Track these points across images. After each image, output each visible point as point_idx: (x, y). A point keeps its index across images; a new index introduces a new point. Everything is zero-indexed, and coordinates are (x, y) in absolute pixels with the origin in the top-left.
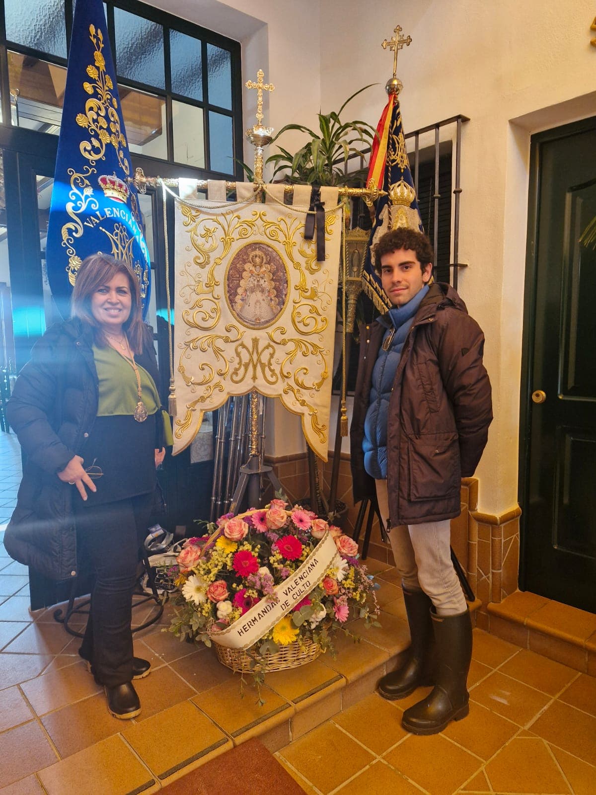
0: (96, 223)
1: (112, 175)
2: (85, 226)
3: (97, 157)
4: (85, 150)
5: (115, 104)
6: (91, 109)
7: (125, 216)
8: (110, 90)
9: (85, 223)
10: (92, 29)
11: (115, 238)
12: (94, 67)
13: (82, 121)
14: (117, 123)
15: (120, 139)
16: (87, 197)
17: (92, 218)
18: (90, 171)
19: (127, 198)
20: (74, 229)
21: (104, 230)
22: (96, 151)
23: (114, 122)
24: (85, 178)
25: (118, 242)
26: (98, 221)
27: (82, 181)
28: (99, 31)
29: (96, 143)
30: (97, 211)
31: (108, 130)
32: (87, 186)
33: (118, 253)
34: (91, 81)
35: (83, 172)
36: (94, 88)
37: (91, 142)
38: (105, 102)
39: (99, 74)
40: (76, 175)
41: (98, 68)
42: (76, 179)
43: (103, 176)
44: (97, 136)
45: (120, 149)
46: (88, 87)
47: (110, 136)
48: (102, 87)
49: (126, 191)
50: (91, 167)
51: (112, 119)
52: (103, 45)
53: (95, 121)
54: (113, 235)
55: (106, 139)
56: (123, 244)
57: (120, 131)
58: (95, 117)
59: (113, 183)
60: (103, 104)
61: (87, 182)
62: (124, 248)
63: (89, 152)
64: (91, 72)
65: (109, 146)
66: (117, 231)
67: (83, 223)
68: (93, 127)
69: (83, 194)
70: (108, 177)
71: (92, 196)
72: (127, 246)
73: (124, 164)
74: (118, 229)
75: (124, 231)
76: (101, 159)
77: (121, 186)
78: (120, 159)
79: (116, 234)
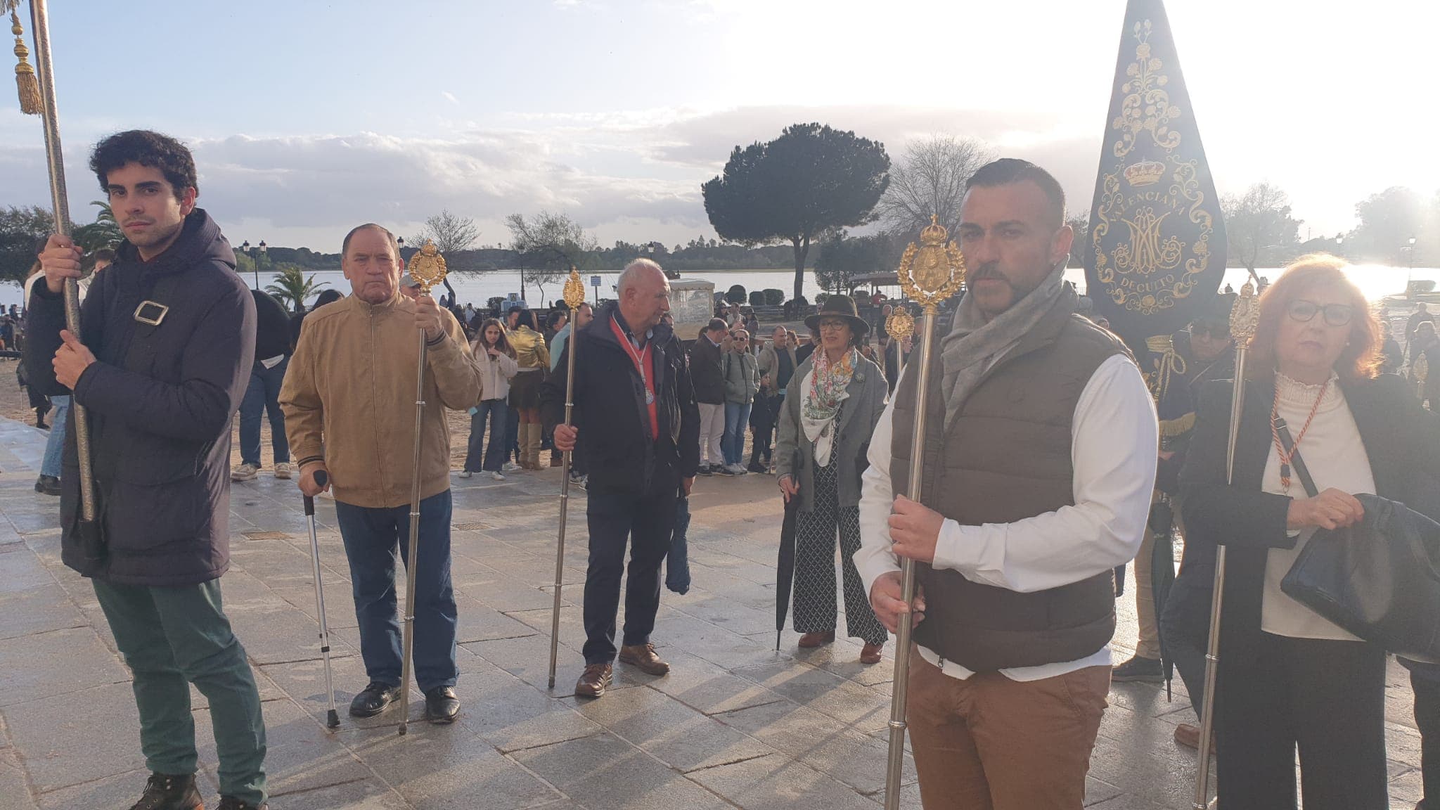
1: (1140, 161)
2: (1109, 222)
3: (1126, 151)
6: (1127, 106)
7: (1154, 196)
8: (1154, 72)
10: (1137, 26)
11: (1135, 224)
12: (1135, 64)
13: (1117, 124)
14: (1162, 99)
15: (1162, 116)
16: (1115, 194)
18: (1120, 167)
20: (1101, 229)
21: (1125, 220)
22: (1127, 145)
23: (1155, 104)
25: (1139, 228)
26: (1121, 214)
27: (1113, 181)
28: (1147, 22)
29: (1127, 138)
30: (1121, 204)
31: (1144, 117)
33: (1136, 239)
34: (1130, 78)
35: (1113, 172)
36: (1132, 84)
37: (1123, 140)
38: (1143, 90)
39: (1139, 67)
40: (1109, 178)
41: (1138, 62)
42: (1109, 181)
43: (1129, 167)
44: (1129, 130)
45: (1159, 129)
46: (1126, 86)
47: (1145, 121)
51: (1151, 103)
53: (1128, 114)
54: (1133, 222)
55: (1137, 127)
58: (1129, 111)
59: (1138, 170)
60: (1139, 94)
61: (1116, 180)
62: (1144, 232)
63: (1120, 149)
64: (1132, 69)
65: (1144, 132)
67: (1109, 220)
68: (1126, 123)
69: (1111, 192)
70: (1133, 166)
71: (1119, 192)
72: (1150, 227)
74: (1139, 214)
75: (1149, 212)
76: (1130, 151)
77: (1148, 168)
78: (1156, 139)
79: (1137, 220)
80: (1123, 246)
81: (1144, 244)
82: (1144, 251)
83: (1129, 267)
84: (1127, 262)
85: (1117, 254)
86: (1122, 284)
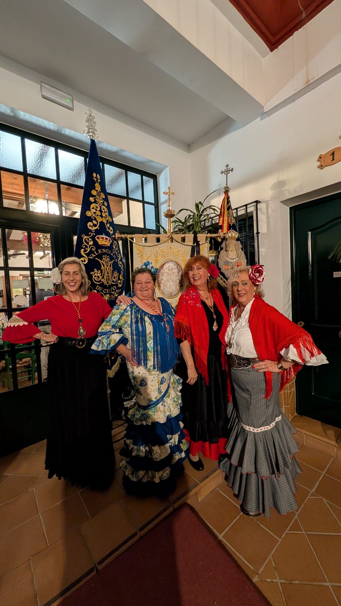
0: (94, 256)
1: (102, 234)
2: (88, 258)
3: (96, 228)
4: (90, 226)
5: (106, 204)
6: (93, 208)
7: (109, 251)
8: (103, 199)
9: (89, 257)
10: (94, 175)
11: (103, 262)
12: (95, 191)
13: (89, 214)
14: (106, 212)
15: (107, 219)
16: (90, 246)
17: (92, 254)
18: (92, 234)
19: (111, 244)
20: (84, 260)
21: (97, 259)
22: (95, 225)
23: (105, 212)
24: (90, 238)
25: (105, 264)
26: (95, 256)
27: (88, 239)
28: (98, 175)
29: (95, 222)
30: (94, 251)
31: (102, 216)
32: (90, 241)
33: (104, 269)
34: (93, 196)
35: (88, 235)
36: (95, 199)
37: (92, 222)
38: (100, 204)
39: (97, 193)
40: (86, 237)
41: (97, 191)
42: (86, 239)
43: (98, 236)
44: (95, 219)
45: (107, 223)
46: (92, 199)
47: (102, 218)
48: (98, 198)
49: (110, 241)
50: (92, 232)
51: (104, 211)
52: (100, 181)
53: (94, 213)
55: (99, 220)
56: (107, 264)
57: (108, 216)
58: (95, 211)
59: (103, 238)
60: (99, 205)
61: (90, 239)
62: (107, 266)
63: (92, 226)
64: (94, 192)
65: (102, 223)
66: (104, 259)
67: (88, 257)
68: (94, 216)
69: (88, 244)
70: (101, 236)
71: (92, 245)
72: (109, 265)
73: (109, 229)
74: (105, 258)
75: (108, 258)
76: (97, 229)
77: (106, 239)
78: (107, 228)
79: (104, 260)
80: (98, 271)
81: (108, 272)
82: (108, 275)
83: (100, 281)
84: (100, 279)
85: (94, 274)
86: (96, 288)
